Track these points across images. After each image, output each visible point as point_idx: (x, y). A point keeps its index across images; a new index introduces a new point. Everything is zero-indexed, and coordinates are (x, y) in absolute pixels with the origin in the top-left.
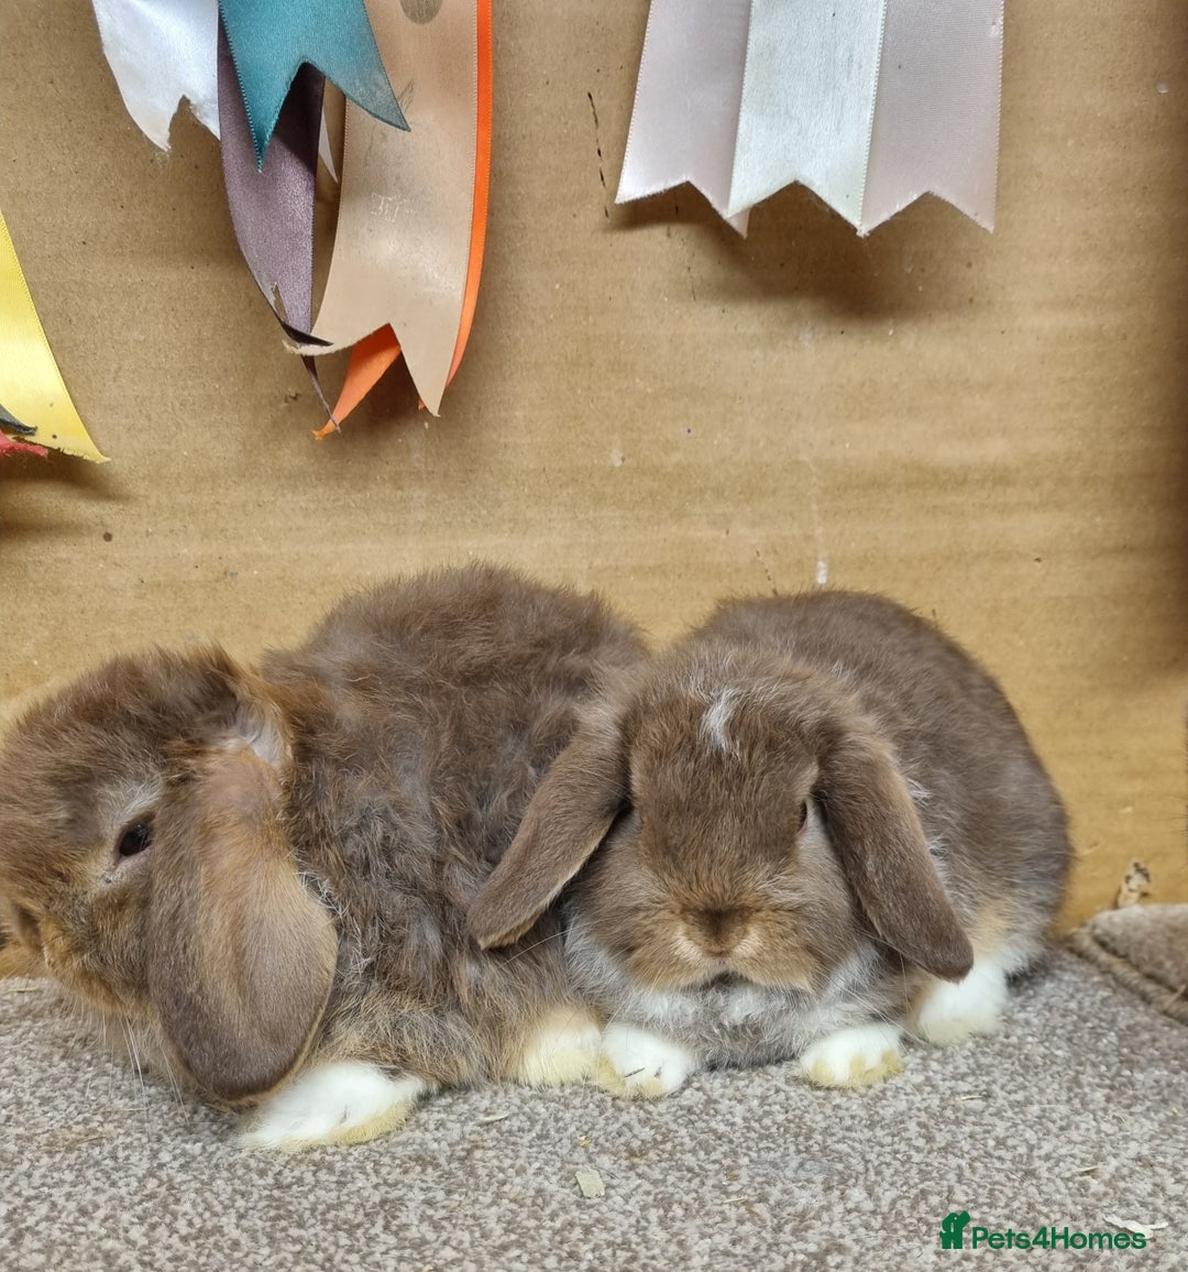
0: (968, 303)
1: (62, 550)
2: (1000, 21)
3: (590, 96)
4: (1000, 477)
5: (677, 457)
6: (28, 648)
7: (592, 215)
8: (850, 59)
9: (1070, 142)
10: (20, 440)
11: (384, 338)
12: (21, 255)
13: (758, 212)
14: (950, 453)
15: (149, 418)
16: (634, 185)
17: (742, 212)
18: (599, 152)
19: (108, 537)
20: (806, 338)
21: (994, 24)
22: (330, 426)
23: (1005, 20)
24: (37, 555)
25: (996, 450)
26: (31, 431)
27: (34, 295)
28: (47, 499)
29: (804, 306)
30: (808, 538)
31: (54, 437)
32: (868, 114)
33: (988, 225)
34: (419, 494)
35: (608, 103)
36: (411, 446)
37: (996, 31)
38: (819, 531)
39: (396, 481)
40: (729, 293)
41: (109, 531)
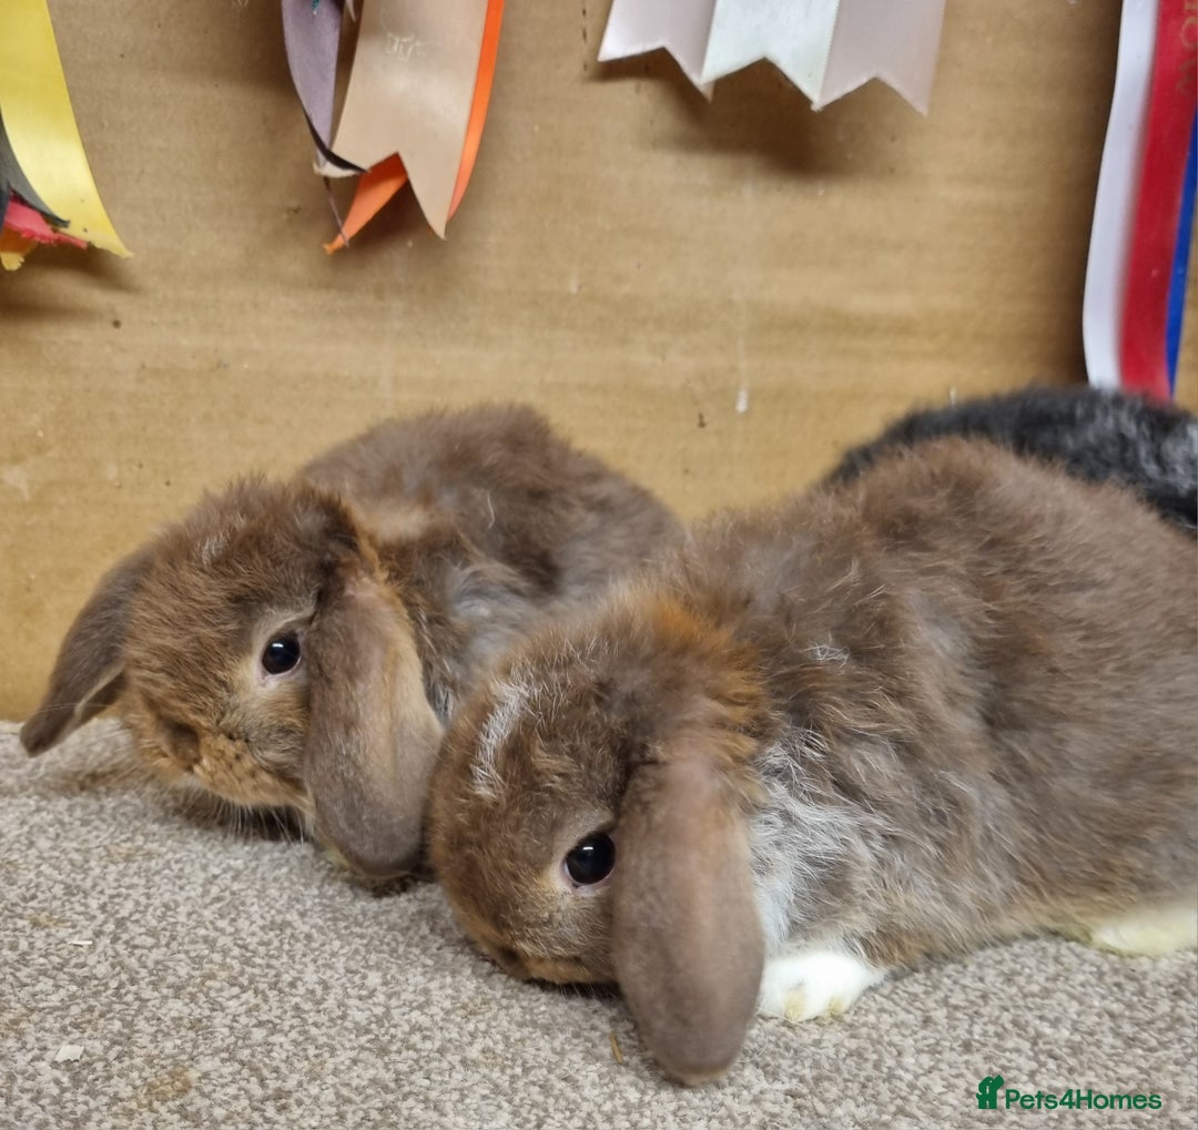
0: (889, 172)
1: (74, 333)
4: (903, 327)
5: (626, 289)
6: (36, 419)
7: (574, 66)
9: (989, 40)
10: (55, 231)
11: (392, 166)
12: (64, 62)
13: (724, 84)
14: (863, 303)
15: (163, 218)
16: (617, 44)
17: (709, 83)
18: (584, 12)
19: (117, 324)
22: (340, 241)
24: (52, 337)
25: (902, 303)
26: (65, 224)
27: (72, 99)
28: (64, 286)
29: (748, 162)
30: (733, 369)
31: (85, 230)
33: (922, 108)
34: (397, 305)
36: (397, 258)
38: (743, 365)
39: (379, 293)
40: (687, 144)
41: (119, 319)
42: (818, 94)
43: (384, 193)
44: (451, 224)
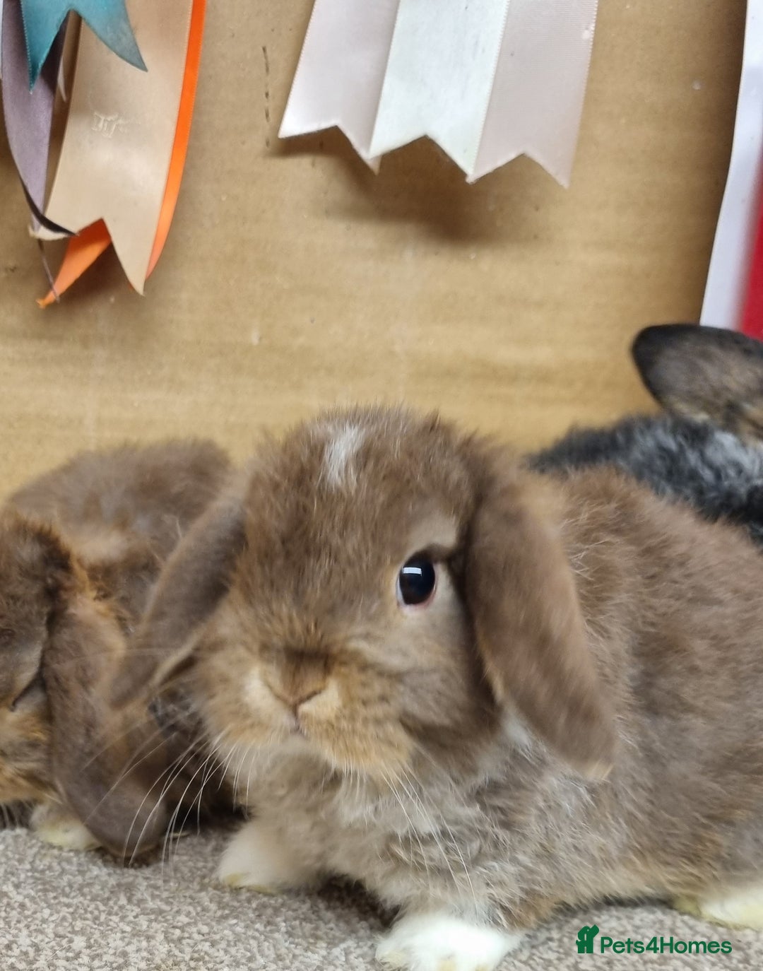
0: (533, 238)
2: (592, 27)
3: (264, 49)
4: (543, 376)
5: (301, 340)
7: (257, 142)
8: (477, 43)
9: (623, 121)
11: (98, 231)
13: (390, 158)
14: (507, 355)
16: (295, 124)
17: (377, 157)
18: (267, 95)
20: (409, 255)
21: (587, 29)
22: (51, 297)
23: (596, 27)
25: (543, 355)
29: (409, 229)
32: (486, 88)
33: (564, 182)
34: (100, 353)
35: (279, 57)
36: (101, 312)
37: (588, 35)
39: (85, 342)
40: (355, 213)
42: (472, 169)
43: (90, 255)
44: (149, 281)
